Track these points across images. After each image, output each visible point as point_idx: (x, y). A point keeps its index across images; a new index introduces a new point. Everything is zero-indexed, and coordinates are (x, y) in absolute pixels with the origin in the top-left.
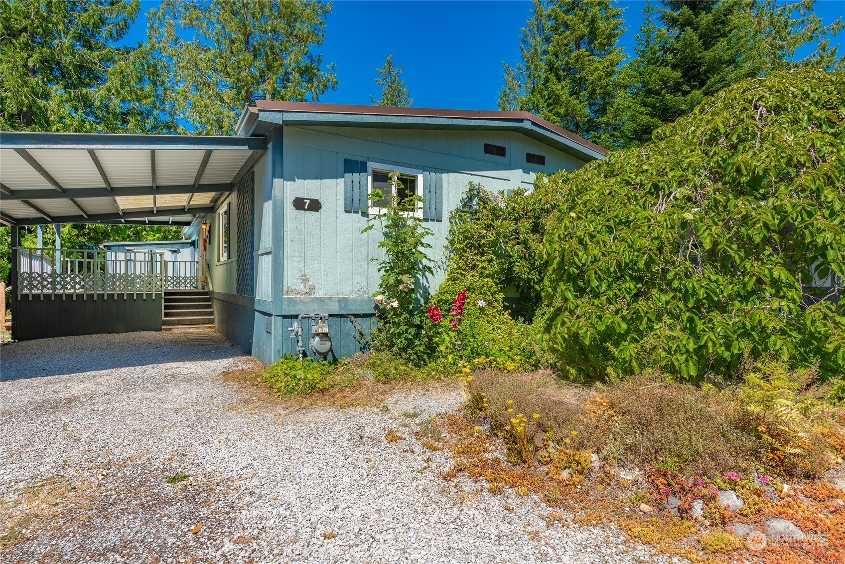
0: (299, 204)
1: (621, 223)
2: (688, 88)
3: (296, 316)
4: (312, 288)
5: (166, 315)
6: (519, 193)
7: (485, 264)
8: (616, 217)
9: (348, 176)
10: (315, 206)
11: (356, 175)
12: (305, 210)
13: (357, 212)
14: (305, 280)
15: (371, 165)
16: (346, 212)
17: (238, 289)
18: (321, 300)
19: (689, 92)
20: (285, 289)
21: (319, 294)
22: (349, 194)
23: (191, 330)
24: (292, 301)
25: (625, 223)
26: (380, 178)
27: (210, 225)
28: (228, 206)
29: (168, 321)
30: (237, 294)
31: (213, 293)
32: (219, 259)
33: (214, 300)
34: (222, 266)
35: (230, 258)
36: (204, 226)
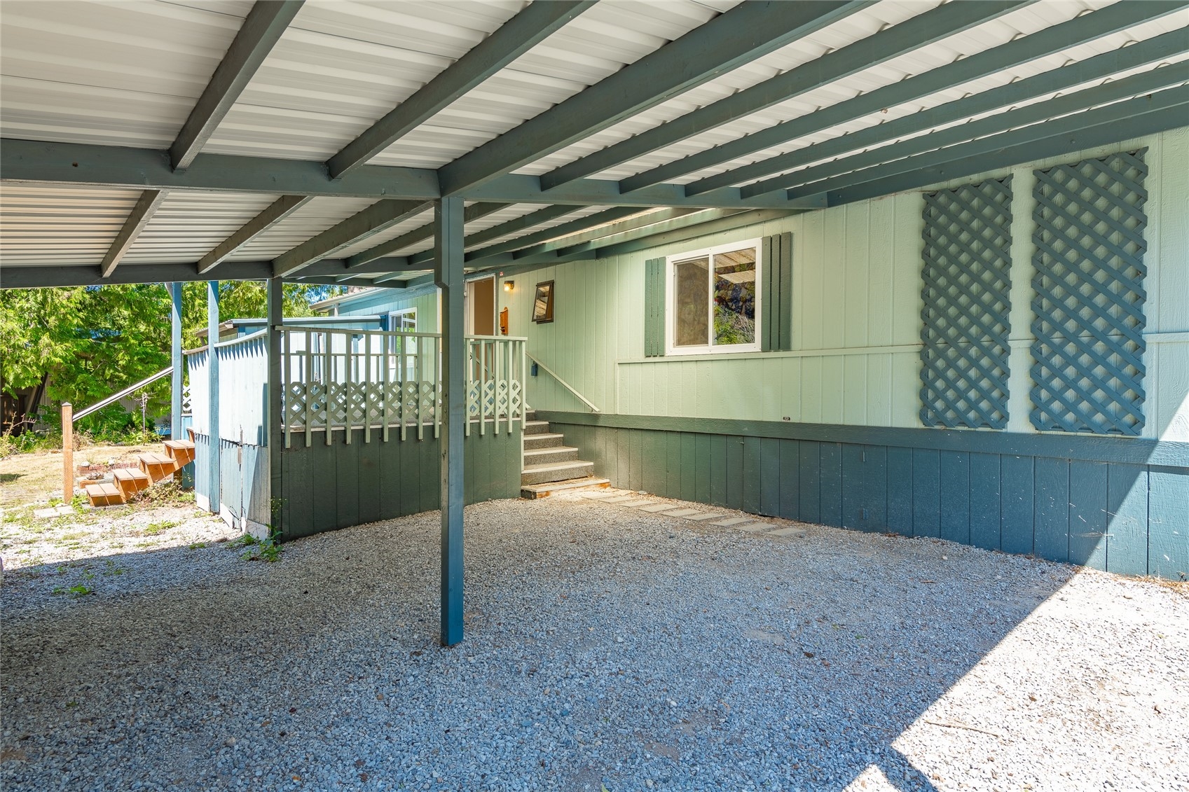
5: (530, 461)
17: (922, 416)
23: (582, 494)
27: (551, 284)
28: (769, 242)
29: (530, 475)
30: (921, 426)
31: (596, 417)
32: (654, 349)
33: (600, 432)
34: (693, 365)
35: (788, 347)
36: (507, 288)
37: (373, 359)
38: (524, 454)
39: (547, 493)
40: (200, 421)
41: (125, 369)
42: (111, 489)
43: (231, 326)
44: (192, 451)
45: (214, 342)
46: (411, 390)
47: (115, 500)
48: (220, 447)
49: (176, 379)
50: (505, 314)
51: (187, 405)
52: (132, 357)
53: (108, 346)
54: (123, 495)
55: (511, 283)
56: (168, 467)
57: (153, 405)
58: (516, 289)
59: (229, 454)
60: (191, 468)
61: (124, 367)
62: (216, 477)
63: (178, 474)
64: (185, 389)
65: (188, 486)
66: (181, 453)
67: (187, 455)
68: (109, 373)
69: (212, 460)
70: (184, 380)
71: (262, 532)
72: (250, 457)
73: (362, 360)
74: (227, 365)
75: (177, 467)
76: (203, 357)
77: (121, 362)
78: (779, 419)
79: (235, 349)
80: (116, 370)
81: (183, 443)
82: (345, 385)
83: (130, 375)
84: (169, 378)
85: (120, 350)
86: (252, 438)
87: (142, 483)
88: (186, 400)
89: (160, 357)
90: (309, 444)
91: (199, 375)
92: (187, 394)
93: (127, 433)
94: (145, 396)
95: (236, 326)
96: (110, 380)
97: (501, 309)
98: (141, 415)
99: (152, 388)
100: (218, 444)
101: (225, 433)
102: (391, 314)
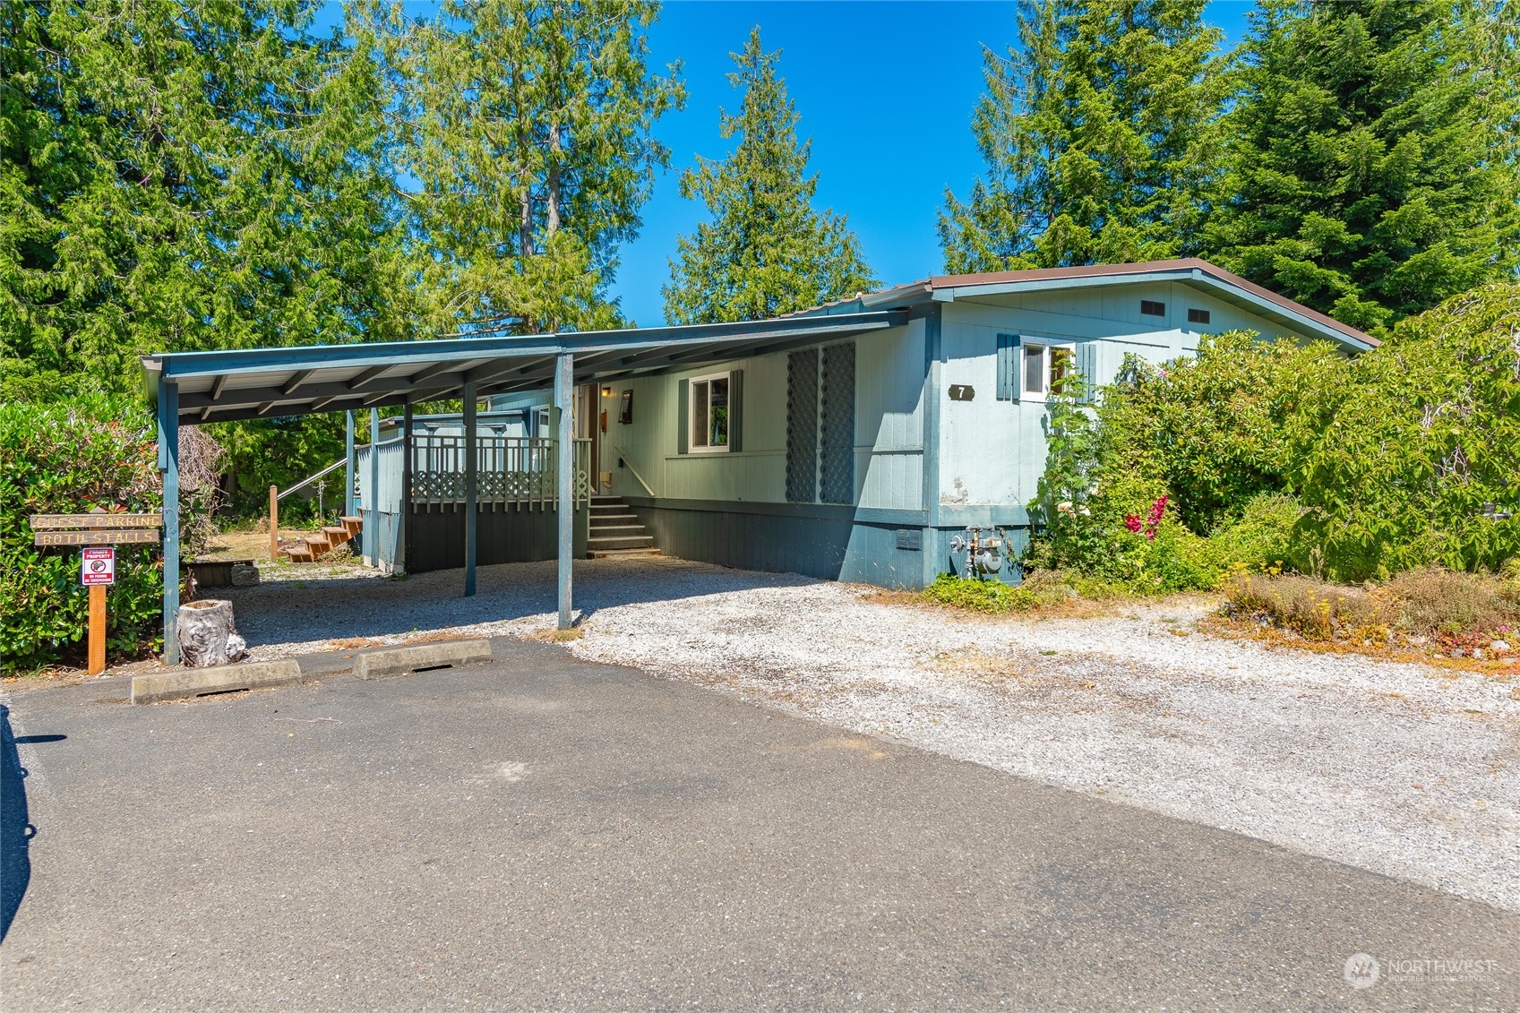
0: (954, 392)
1: (1388, 434)
2: (1348, 122)
3: (963, 528)
4: (965, 494)
5: (593, 534)
6: (1180, 363)
7: (1151, 462)
8: (1385, 429)
9: (1001, 350)
10: (969, 394)
11: (1009, 349)
12: (960, 400)
13: (1008, 399)
14: (958, 485)
15: (1024, 339)
16: (998, 399)
17: (788, 495)
18: (973, 509)
19: (1348, 129)
20: (940, 495)
21: (972, 501)
22: (1002, 378)
23: (631, 557)
24: (947, 510)
25: (1393, 435)
26: (1033, 352)
27: (631, 392)
28: (733, 374)
29: (594, 543)
30: (786, 501)
31: (653, 500)
32: (683, 449)
33: (656, 512)
34: (700, 460)
35: (741, 450)
36: (605, 394)
37: (510, 451)
38: (589, 528)
39: (604, 556)
40: (366, 502)
41: (306, 457)
42: (302, 550)
43: (393, 423)
44: (360, 524)
45: (375, 441)
46: (500, 476)
47: (307, 559)
48: (379, 518)
49: (350, 468)
50: (605, 414)
51: (358, 489)
52: (310, 446)
53: (289, 435)
54: (312, 556)
55: (608, 389)
56: (344, 535)
57: (329, 493)
58: (612, 395)
59: (384, 522)
60: (359, 537)
61: (303, 455)
62: (376, 539)
63: (351, 542)
64: (356, 476)
65: (358, 553)
66: (352, 525)
67: (357, 527)
68: (290, 460)
69: (373, 527)
70: (356, 469)
71: (401, 569)
72: (396, 520)
73: (490, 452)
74: (382, 456)
75: (350, 537)
76: (368, 451)
77: (301, 451)
78: (736, 499)
79: (388, 447)
80: (296, 458)
81: (355, 518)
82: (453, 474)
83: (308, 463)
84: (344, 467)
85: (300, 440)
86: (396, 510)
87: (325, 547)
88: (356, 485)
89: (335, 445)
90: (428, 511)
91: (365, 464)
92: (358, 480)
93: (305, 520)
94: (322, 485)
95: (396, 422)
96: (291, 468)
97: (603, 411)
98: (318, 503)
99: (327, 478)
100: (377, 515)
101: (382, 507)
102: (533, 408)
